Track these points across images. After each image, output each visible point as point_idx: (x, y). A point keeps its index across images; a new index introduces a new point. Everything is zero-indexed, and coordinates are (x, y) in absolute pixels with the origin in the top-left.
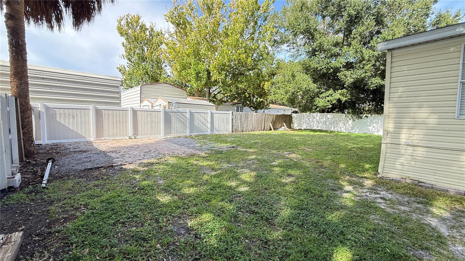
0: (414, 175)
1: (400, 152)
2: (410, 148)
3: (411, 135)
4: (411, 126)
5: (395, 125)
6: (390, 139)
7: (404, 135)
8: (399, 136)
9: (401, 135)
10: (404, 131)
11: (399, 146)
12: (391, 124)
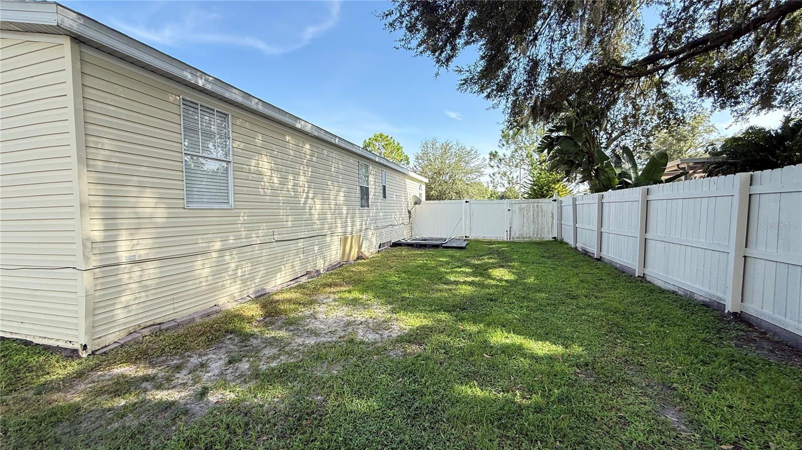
0: (146, 317)
1: (120, 280)
2: (136, 268)
3: (135, 242)
4: (133, 223)
5: (105, 224)
6: (99, 257)
7: (123, 243)
8: (116, 247)
9: (119, 243)
10: (124, 235)
11: (118, 269)
12: (96, 222)
